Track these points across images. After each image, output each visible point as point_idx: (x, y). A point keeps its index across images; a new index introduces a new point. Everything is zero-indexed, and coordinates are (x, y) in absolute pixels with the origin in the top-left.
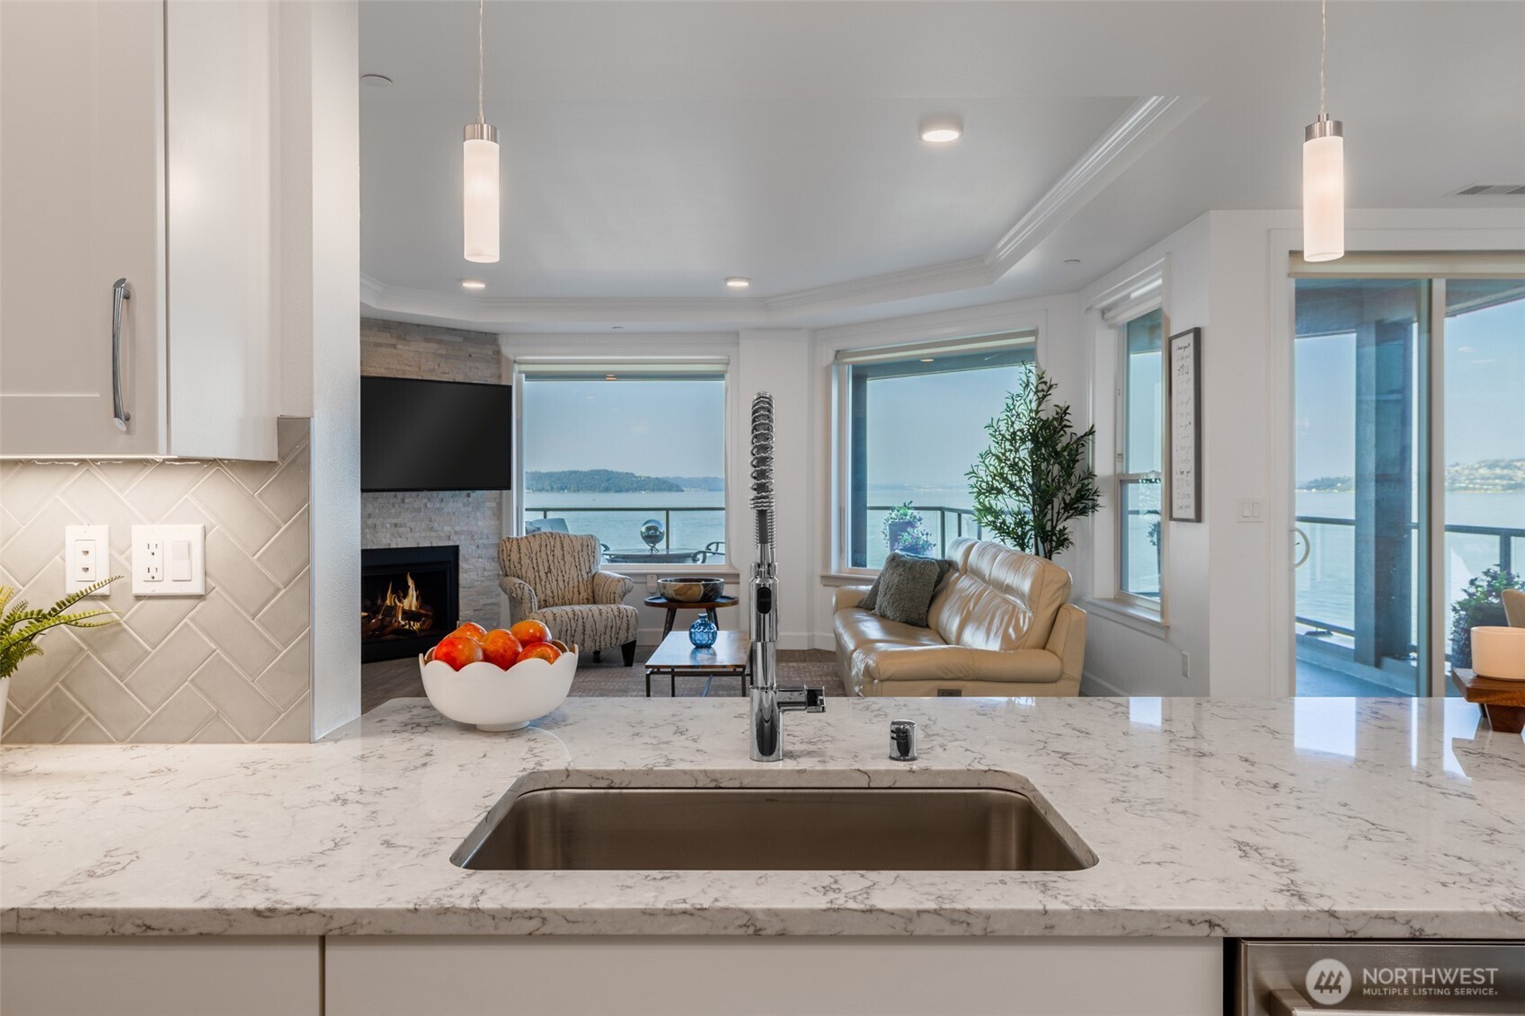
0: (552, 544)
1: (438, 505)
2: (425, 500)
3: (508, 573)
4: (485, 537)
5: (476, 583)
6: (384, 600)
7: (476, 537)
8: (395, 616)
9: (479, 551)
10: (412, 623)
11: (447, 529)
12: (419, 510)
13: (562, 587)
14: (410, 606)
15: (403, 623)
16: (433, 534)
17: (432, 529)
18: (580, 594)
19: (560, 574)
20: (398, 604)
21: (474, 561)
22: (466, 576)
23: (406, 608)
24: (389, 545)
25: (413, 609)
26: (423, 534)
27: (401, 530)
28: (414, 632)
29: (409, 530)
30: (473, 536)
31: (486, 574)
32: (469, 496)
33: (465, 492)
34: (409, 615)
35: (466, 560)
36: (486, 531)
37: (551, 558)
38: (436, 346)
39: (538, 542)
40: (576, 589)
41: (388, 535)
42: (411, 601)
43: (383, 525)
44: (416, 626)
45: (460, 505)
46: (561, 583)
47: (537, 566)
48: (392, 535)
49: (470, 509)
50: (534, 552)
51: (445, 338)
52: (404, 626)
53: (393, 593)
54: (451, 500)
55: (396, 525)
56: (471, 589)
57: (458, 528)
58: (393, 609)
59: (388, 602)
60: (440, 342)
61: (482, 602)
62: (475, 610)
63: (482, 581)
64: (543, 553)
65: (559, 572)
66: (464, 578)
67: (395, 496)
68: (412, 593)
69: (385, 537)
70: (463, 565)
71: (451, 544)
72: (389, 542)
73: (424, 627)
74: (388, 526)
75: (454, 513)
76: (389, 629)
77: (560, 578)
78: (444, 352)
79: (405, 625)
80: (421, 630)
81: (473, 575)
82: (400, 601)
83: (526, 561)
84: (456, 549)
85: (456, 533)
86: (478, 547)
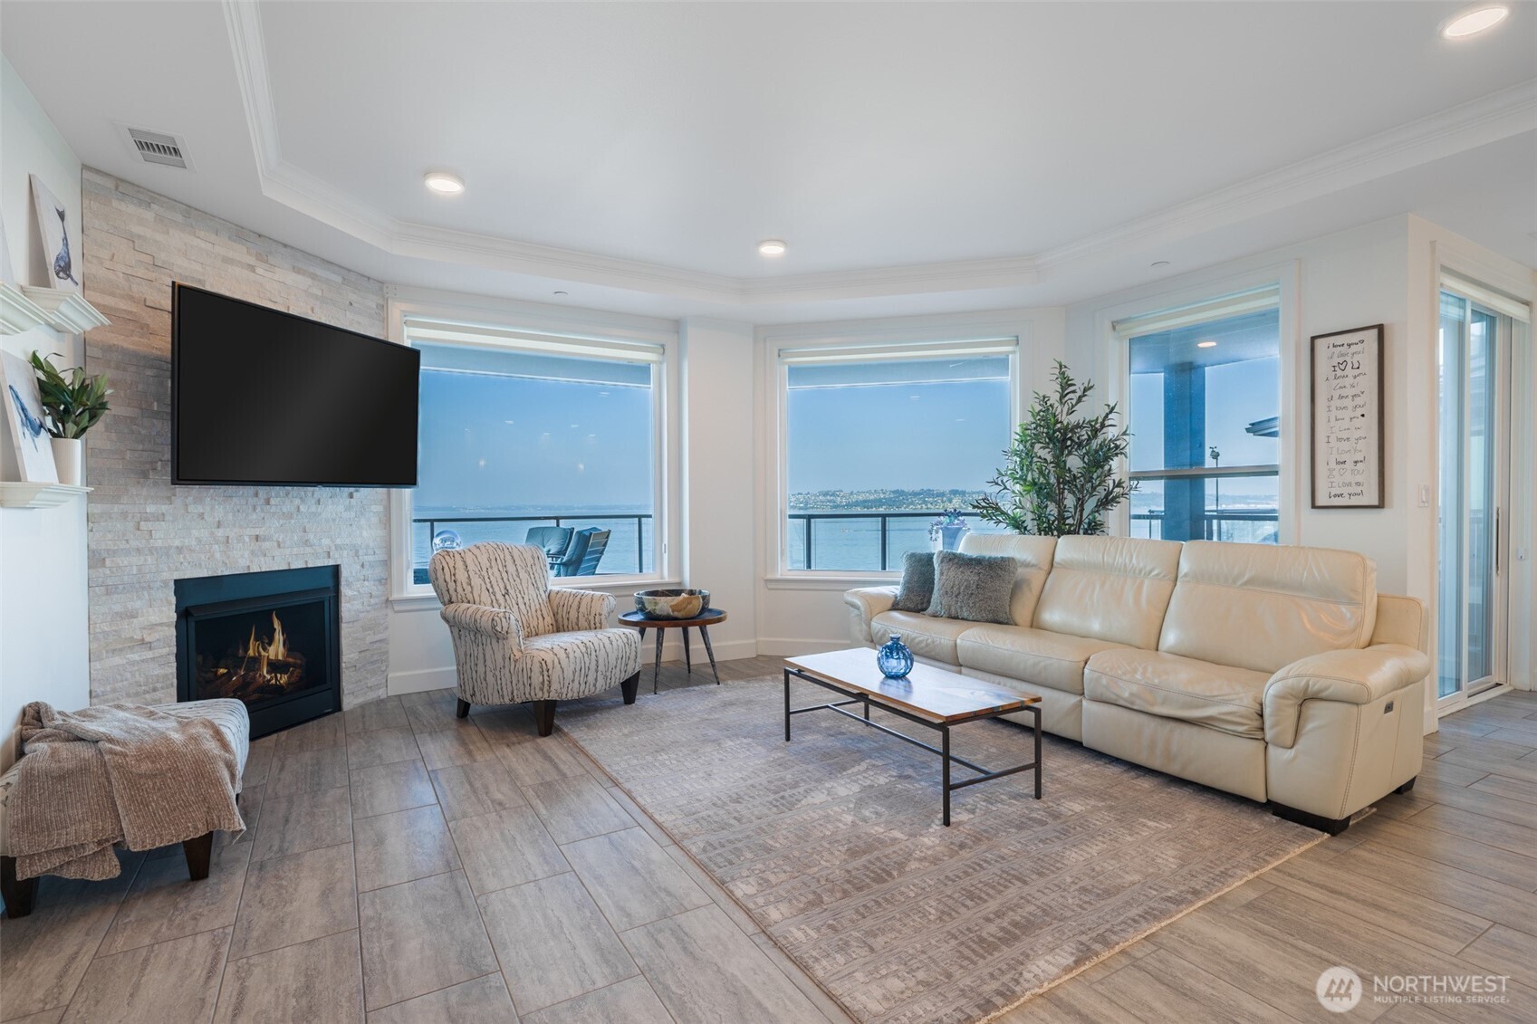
0: (502, 557)
1: (313, 509)
2: (297, 501)
3: (454, 599)
4: (370, 552)
5: (362, 615)
6: (246, 650)
7: (361, 552)
8: (260, 669)
9: (364, 572)
10: (279, 675)
11: (326, 541)
12: (290, 516)
13: (525, 612)
14: (277, 655)
15: (268, 677)
16: (308, 550)
17: (307, 543)
18: (544, 618)
19: (519, 595)
20: (263, 653)
21: (358, 585)
22: (348, 605)
23: (272, 657)
24: (249, 567)
25: (280, 658)
26: (295, 550)
27: (266, 545)
28: (281, 687)
29: (275, 544)
30: (357, 552)
31: (373, 601)
32: (351, 496)
33: (346, 490)
34: (275, 667)
35: (349, 585)
36: (372, 545)
37: (504, 575)
38: (309, 281)
39: (486, 556)
40: (539, 612)
41: (247, 554)
42: (277, 650)
43: (240, 538)
44: (283, 679)
45: (341, 508)
46: (522, 607)
47: (492, 586)
48: (252, 552)
49: (353, 514)
50: (485, 569)
51: (320, 272)
52: (270, 680)
53: (256, 640)
54: (330, 501)
55: (257, 538)
56: (355, 624)
57: (338, 541)
58: (256, 660)
59: (251, 653)
60: (314, 277)
61: (368, 640)
62: (360, 652)
63: (368, 612)
64: (495, 569)
65: (517, 592)
66: (347, 609)
67: (256, 495)
68: (279, 637)
69: (242, 557)
70: (345, 591)
71: (331, 563)
72: (248, 563)
73: (293, 679)
74: (247, 539)
75: (334, 520)
76: (252, 687)
77: (520, 601)
78: (319, 293)
79: (272, 679)
80: (289, 684)
81: (357, 605)
82: (265, 649)
83: (476, 581)
84: (336, 570)
85: (338, 547)
86: (363, 566)
